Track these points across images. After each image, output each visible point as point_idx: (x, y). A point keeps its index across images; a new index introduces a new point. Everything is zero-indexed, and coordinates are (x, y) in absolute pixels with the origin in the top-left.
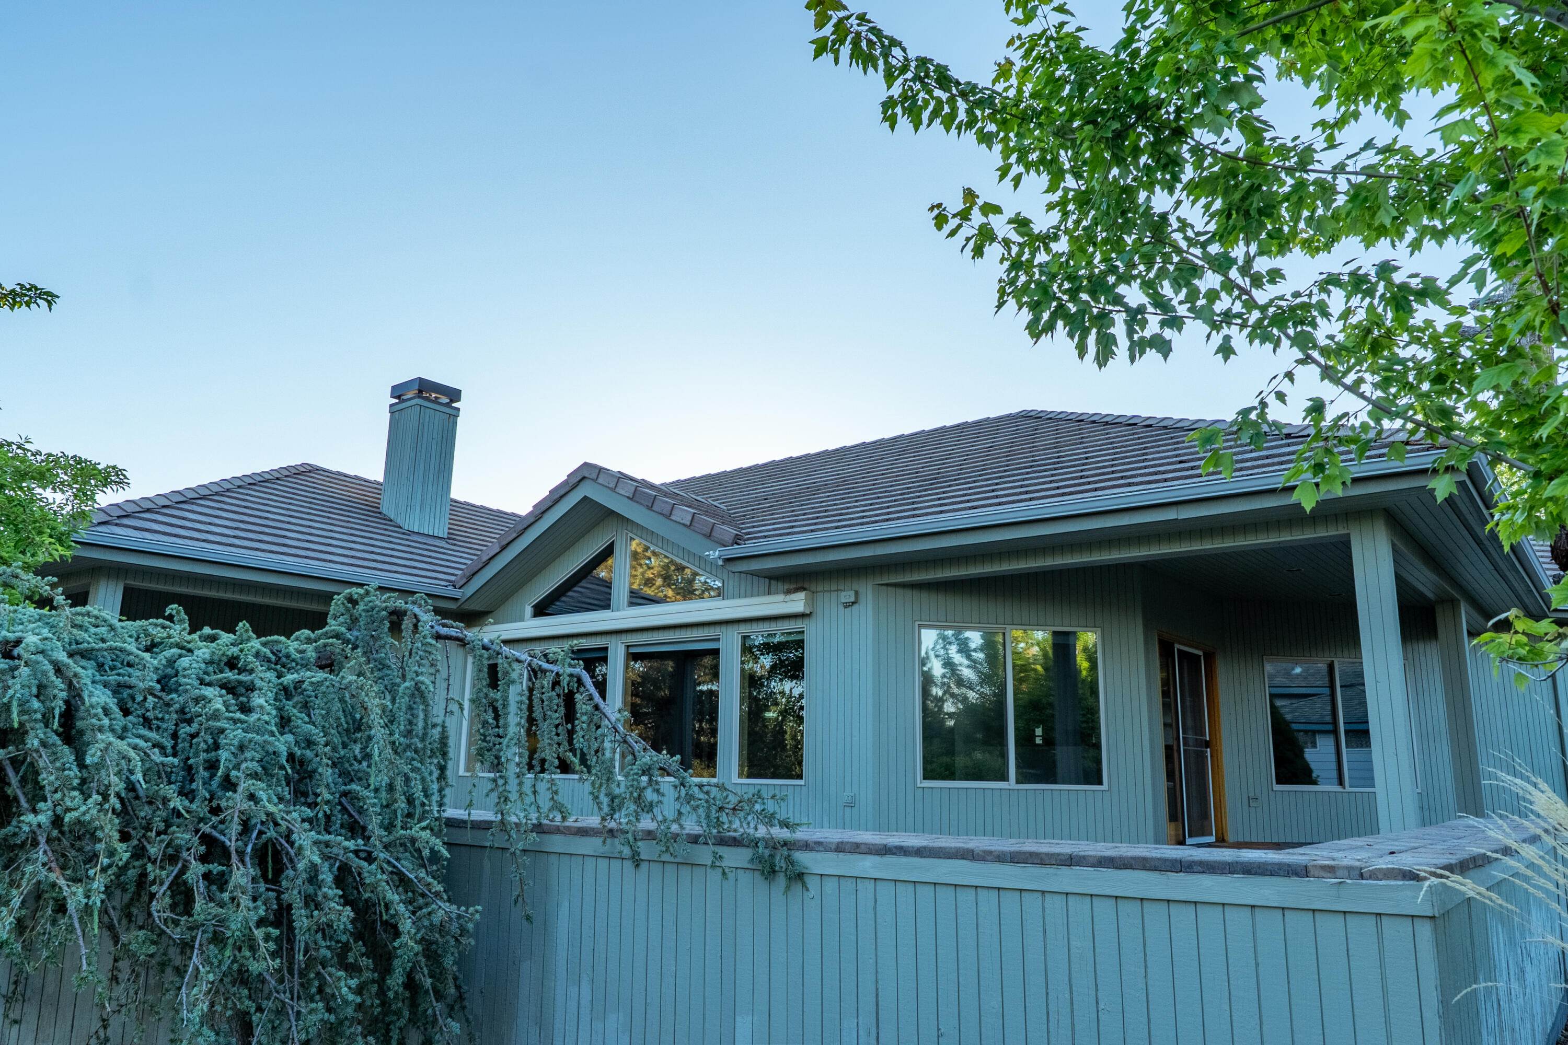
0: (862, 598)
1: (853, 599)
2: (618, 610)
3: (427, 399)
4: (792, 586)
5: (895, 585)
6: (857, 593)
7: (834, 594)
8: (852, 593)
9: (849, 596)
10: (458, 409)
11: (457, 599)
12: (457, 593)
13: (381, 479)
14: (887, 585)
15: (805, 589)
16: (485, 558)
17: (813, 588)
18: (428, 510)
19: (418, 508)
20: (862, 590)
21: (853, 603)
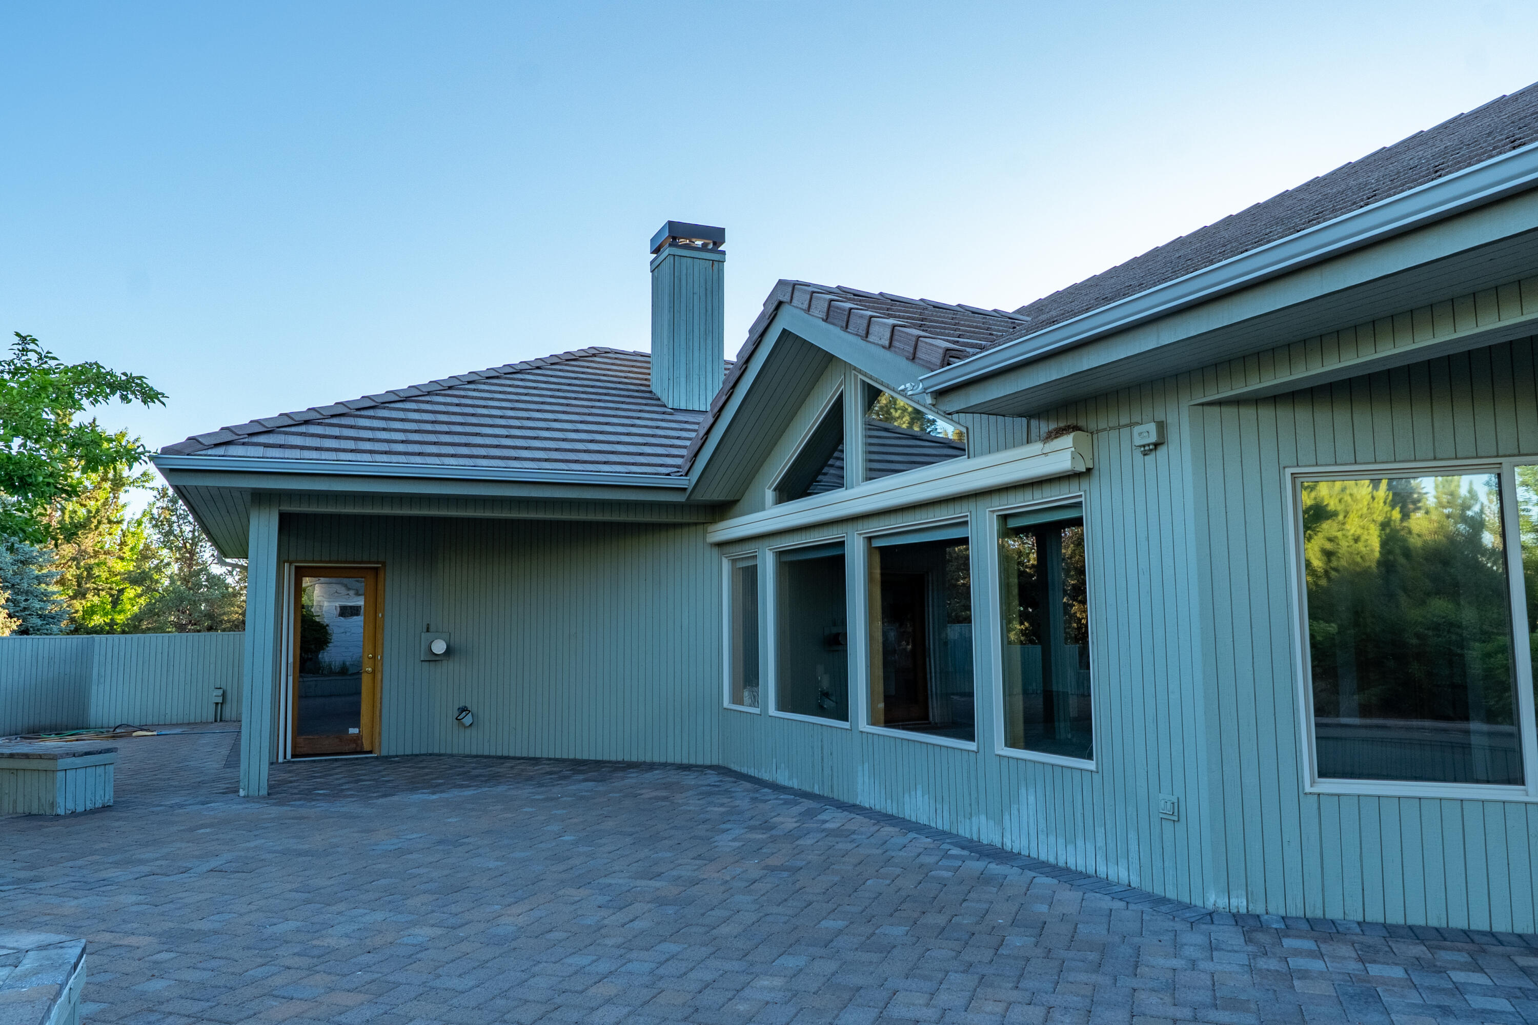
0: (1172, 435)
1: (1153, 438)
2: (852, 487)
3: (686, 247)
4: (1053, 426)
5: (1237, 402)
6: (1161, 427)
7: (1125, 432)
8: (1152, 427)
9: (1147, 432)
10: (723, 253)
11: (685, 489)
12: (682, 482)
13: (648, 350)
14: (1220, 403)
15: (1076, 428)
16: (702, 432)
17: (1092, 426)
18: (696, 381)
19: (683, 380)
20: (1172, 419)
21: (1156, 445)
